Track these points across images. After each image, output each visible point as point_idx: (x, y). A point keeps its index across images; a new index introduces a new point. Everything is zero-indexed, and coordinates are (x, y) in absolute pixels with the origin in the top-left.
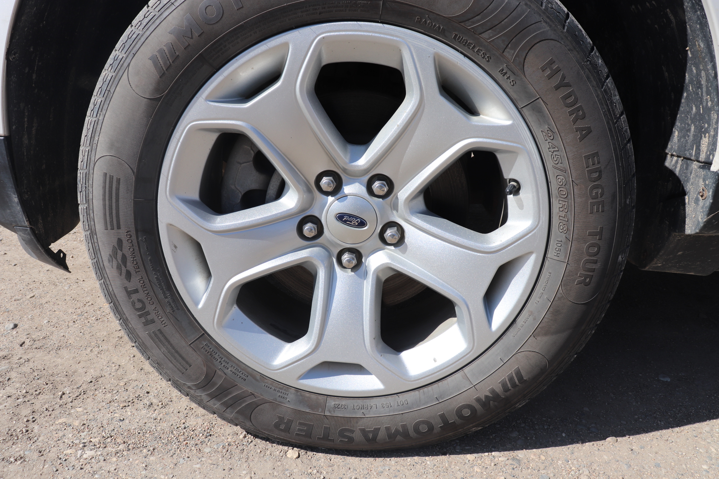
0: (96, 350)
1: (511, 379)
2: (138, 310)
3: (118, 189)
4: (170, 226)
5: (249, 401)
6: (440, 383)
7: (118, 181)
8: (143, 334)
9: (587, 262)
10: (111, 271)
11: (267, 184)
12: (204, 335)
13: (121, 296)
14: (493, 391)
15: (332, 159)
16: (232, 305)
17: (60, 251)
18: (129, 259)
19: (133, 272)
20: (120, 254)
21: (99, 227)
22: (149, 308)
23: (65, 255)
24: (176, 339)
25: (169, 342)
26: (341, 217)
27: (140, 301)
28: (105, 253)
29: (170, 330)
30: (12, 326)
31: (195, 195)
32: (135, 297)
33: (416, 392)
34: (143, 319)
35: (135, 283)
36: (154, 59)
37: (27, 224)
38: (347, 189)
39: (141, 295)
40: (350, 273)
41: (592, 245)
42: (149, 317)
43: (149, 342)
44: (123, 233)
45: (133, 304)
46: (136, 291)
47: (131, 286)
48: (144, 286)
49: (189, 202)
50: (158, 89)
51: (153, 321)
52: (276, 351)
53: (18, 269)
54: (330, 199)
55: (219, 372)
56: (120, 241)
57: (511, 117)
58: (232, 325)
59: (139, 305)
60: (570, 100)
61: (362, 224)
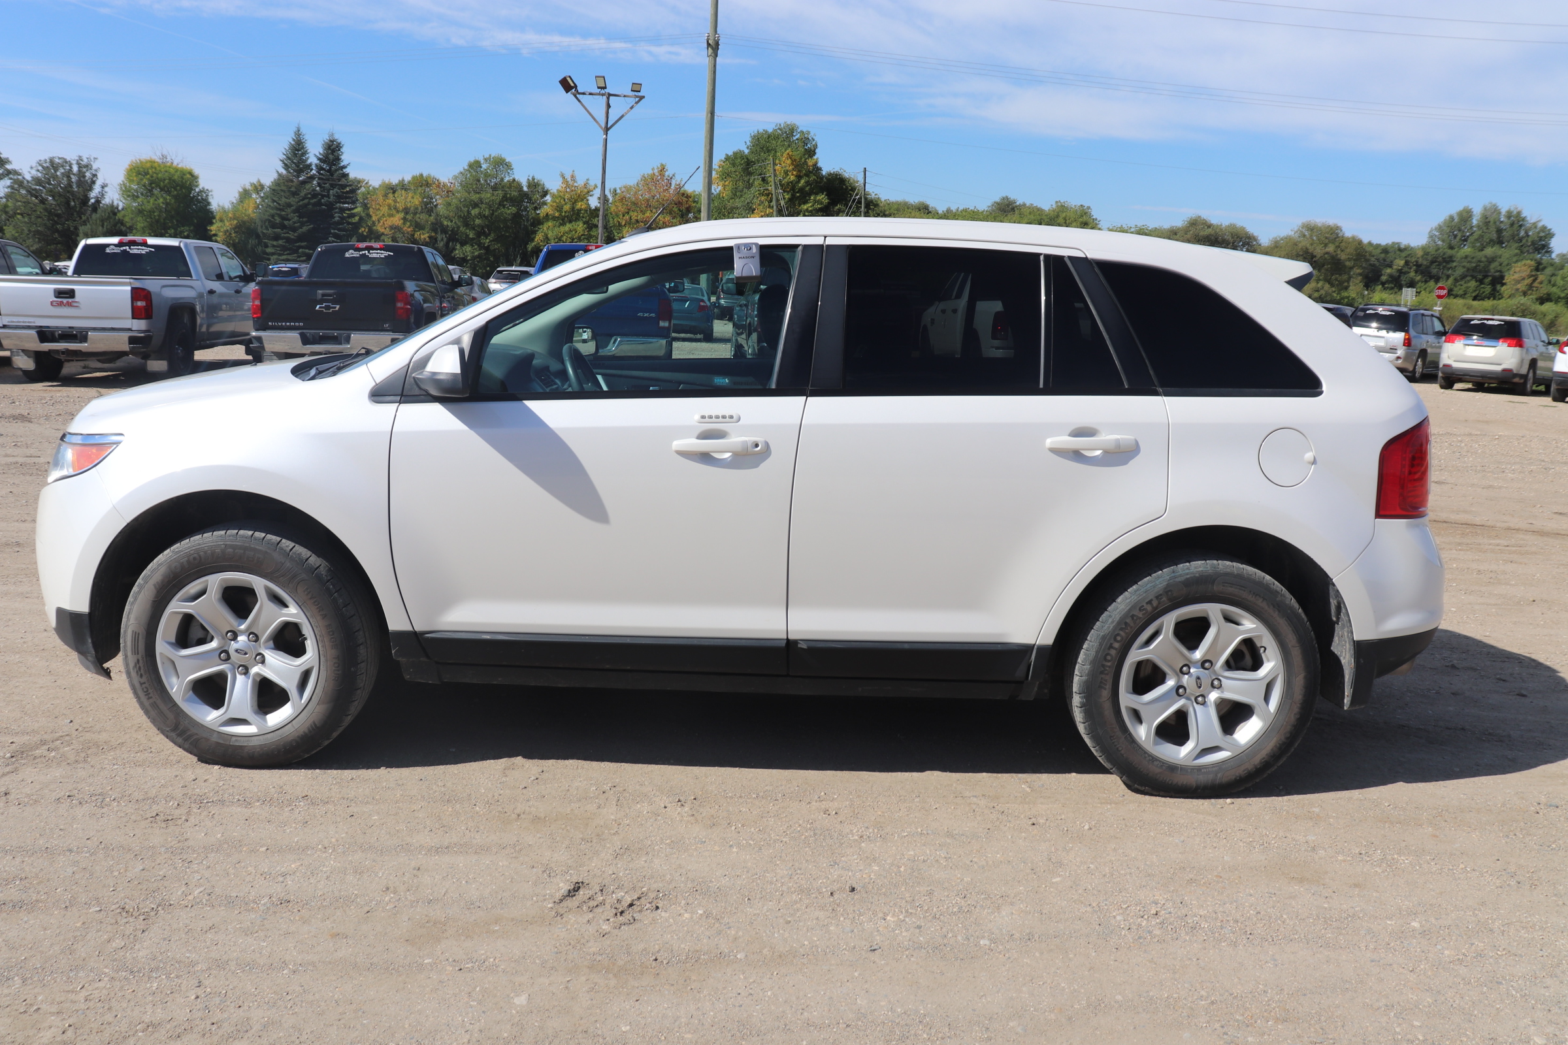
0: (123, 733)
1: (311, 726)
2: (145, 692)
3: (138, 637)
4: (161, 654)
5: (195, 737)
6: (282, 729)
7: (139, 634)
8: (147, 703)
9: (334, 670)
10: (134, 674)
11: (207, 635)
12: (175, 704)
13: (137, 685)
14: (304, 732)
15: (231, 626)
16: (189, 691)
17: (108, 668)
18: (142, 668)
19: (143, 674)
20: (138, 666)
21: (129, 653)
22: (150, 691)
23: (110, 671)
24: (162, 707)
25: (159, 708)
26: (236, 651)
27: (146, 687)
28: (131, 665)
29: (159, 702)
30: (69, 721)
31: (173, 640)
32: (144, 686)
33: (272, 734)
34: (147, 697)
35: (144, 679)
36: (154, 585)
37: (94, 652)
38: (239, 638)
39: (147, 685)
40: (243, 676)
41: (335, 663)
42: (150, 696)
43: (149, 708)
44: (139, 657)
45: (143, 689)
46: (144, 683)
47: (143, 680)
48: (148, 680)
49: (170, 644)
50: (156, 596)
51: (151, 698)
52: (209, 714)
53: (67, 691)
54: (233, 642)
55: (181, 723)
56: (138, 660)
57: (297, 610)
58: (188, 700)
59: (145, 690)
60: (316, 603)
61: (246, 654)
